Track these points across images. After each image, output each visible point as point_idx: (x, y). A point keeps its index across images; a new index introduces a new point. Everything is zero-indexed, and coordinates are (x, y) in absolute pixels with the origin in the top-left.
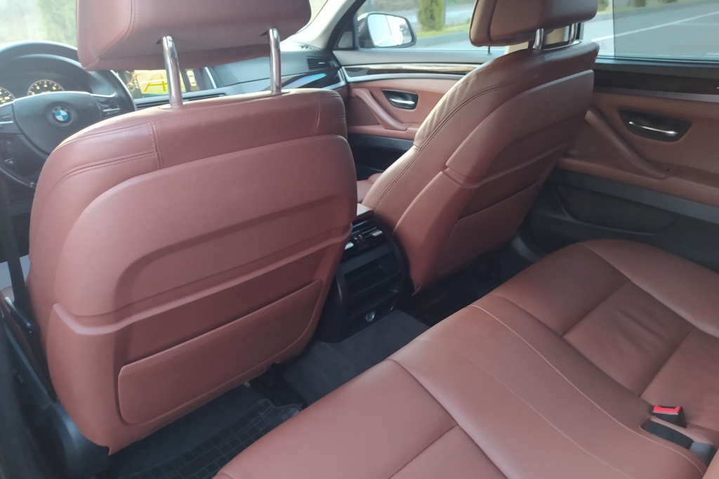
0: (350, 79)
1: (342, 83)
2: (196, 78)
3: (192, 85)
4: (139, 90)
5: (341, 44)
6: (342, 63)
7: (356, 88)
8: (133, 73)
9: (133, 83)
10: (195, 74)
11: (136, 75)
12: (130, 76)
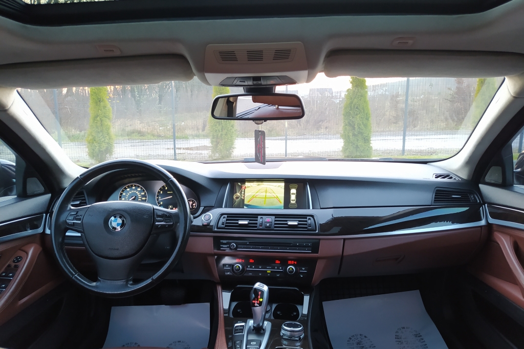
0: (492, 221)
1: (483, 223)
2: (297, 197)
3: (292, 202)
4: (243, 200)
5: (488, 178)
6: (486, 201)
7: (499, 232)
8: (243, 185)
9: (241, 193)
10: (297, 193)
11: (245, 187)
12: (241, 187)
